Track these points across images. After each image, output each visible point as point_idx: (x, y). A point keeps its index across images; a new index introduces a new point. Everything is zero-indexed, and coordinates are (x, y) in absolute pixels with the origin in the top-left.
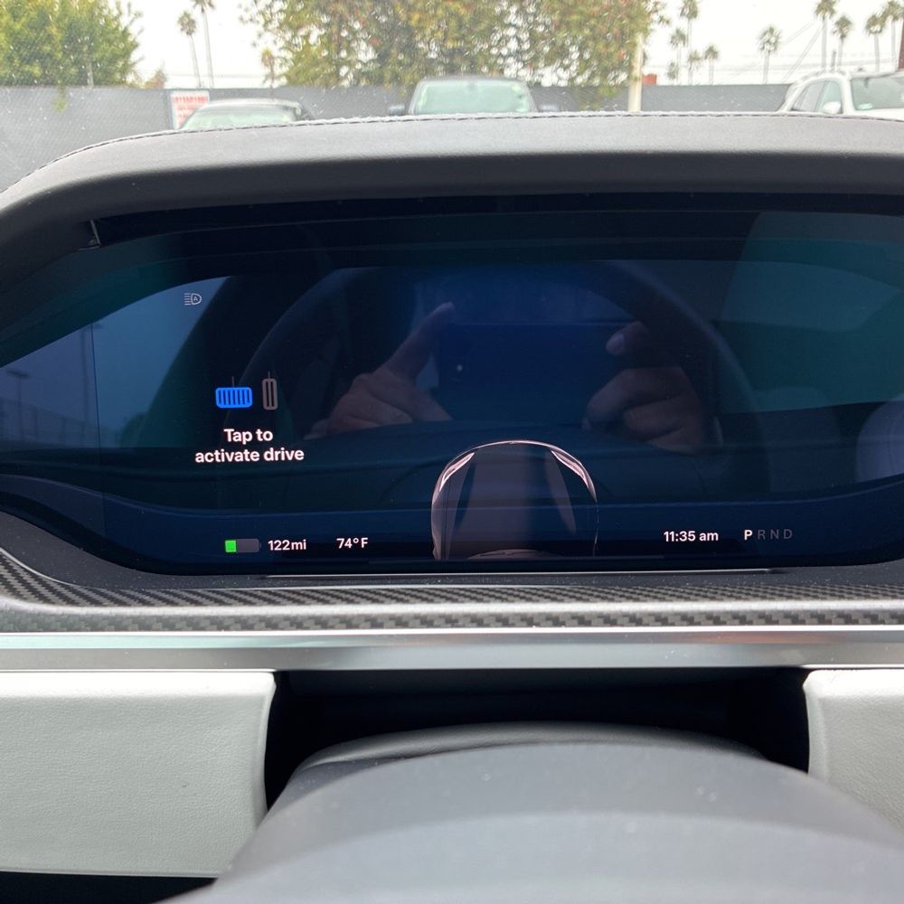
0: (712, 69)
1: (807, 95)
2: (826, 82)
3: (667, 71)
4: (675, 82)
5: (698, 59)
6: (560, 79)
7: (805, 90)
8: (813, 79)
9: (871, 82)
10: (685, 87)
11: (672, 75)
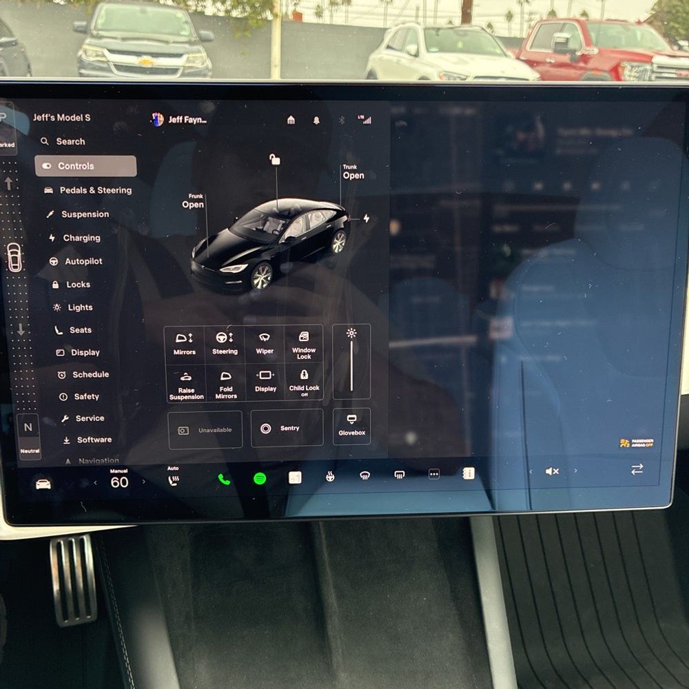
0: (347, 12)
1: (398, 37)
2: (409, 29)
3: (315, 11)
4: (320, 21)
5: (337, 4)
6: (219, 10)
7: (396, 32)
8: (401, 26)
9: (440, 32)
10: (327, 25)
11: (319, 14)
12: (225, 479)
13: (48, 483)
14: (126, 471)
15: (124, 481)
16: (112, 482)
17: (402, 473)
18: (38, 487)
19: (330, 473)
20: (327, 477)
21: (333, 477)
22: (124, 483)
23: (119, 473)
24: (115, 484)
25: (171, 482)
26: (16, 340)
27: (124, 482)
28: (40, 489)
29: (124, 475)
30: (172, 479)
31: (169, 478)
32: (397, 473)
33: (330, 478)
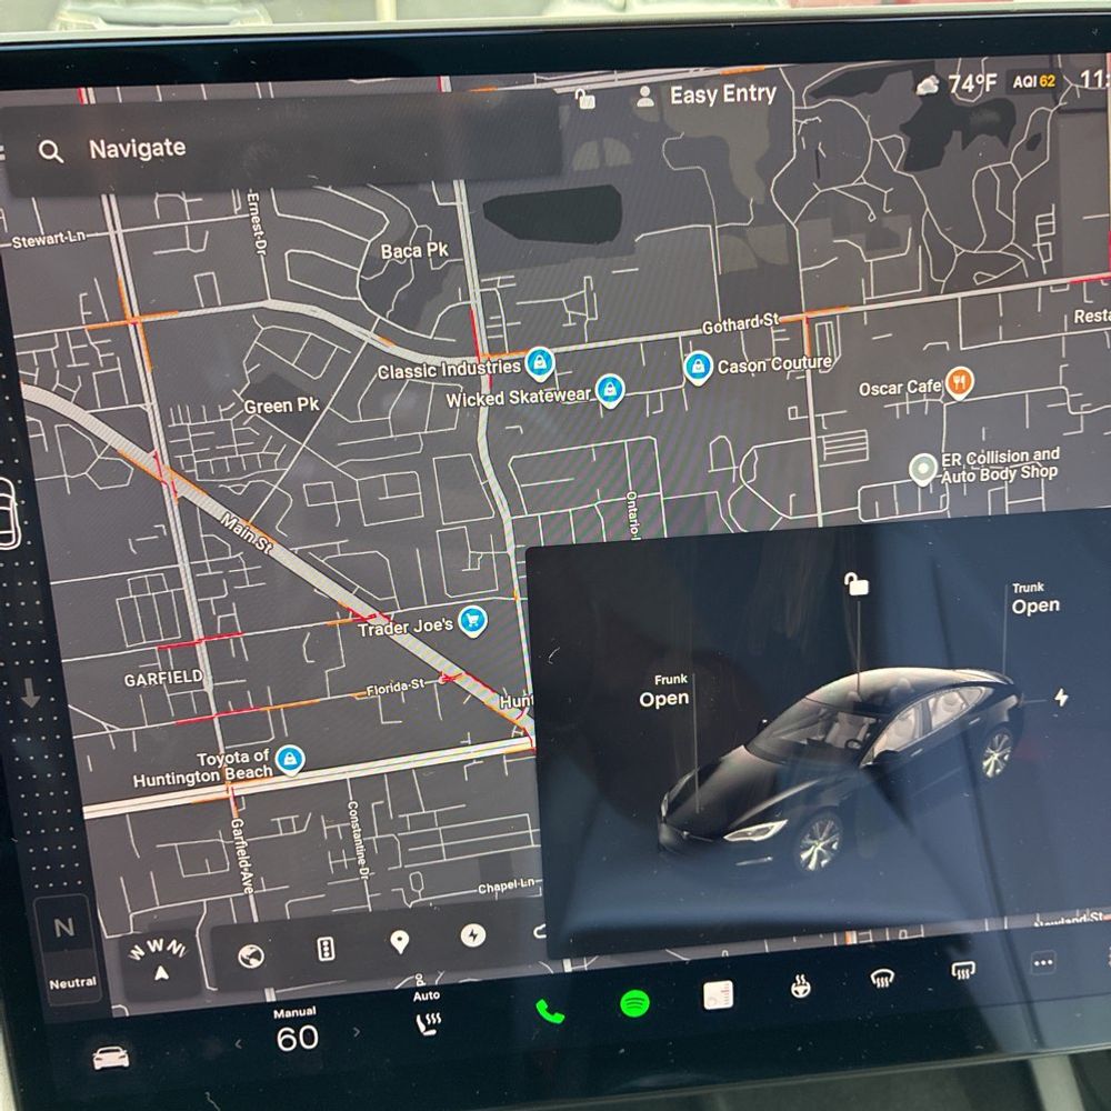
12: (551, 1011)
13: (123, 1053)
14: (311, 1011)
15: (309, 1034)
16: (280, 1041)
17: (970, 967)
18: (98, 1065)
19: (800, 978)
20: (793, 988)
21: (809, 987)
22: (309, 1039)
23: (296, 1018)
24: (287, 1043)
25: (422, 1027)
26: (19, 719)
27: (309, 1037)
28: (103, 1069)
29: (307, 1020)
30: (424, 1021)
31: (418, 1018)
32: (957, 968)
33: (801, 989)
